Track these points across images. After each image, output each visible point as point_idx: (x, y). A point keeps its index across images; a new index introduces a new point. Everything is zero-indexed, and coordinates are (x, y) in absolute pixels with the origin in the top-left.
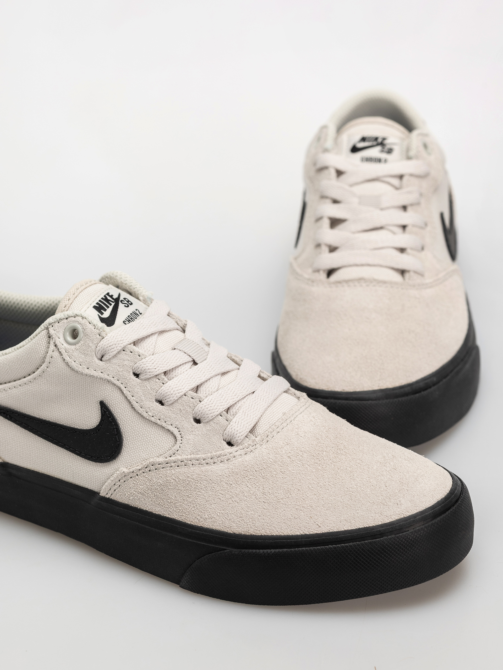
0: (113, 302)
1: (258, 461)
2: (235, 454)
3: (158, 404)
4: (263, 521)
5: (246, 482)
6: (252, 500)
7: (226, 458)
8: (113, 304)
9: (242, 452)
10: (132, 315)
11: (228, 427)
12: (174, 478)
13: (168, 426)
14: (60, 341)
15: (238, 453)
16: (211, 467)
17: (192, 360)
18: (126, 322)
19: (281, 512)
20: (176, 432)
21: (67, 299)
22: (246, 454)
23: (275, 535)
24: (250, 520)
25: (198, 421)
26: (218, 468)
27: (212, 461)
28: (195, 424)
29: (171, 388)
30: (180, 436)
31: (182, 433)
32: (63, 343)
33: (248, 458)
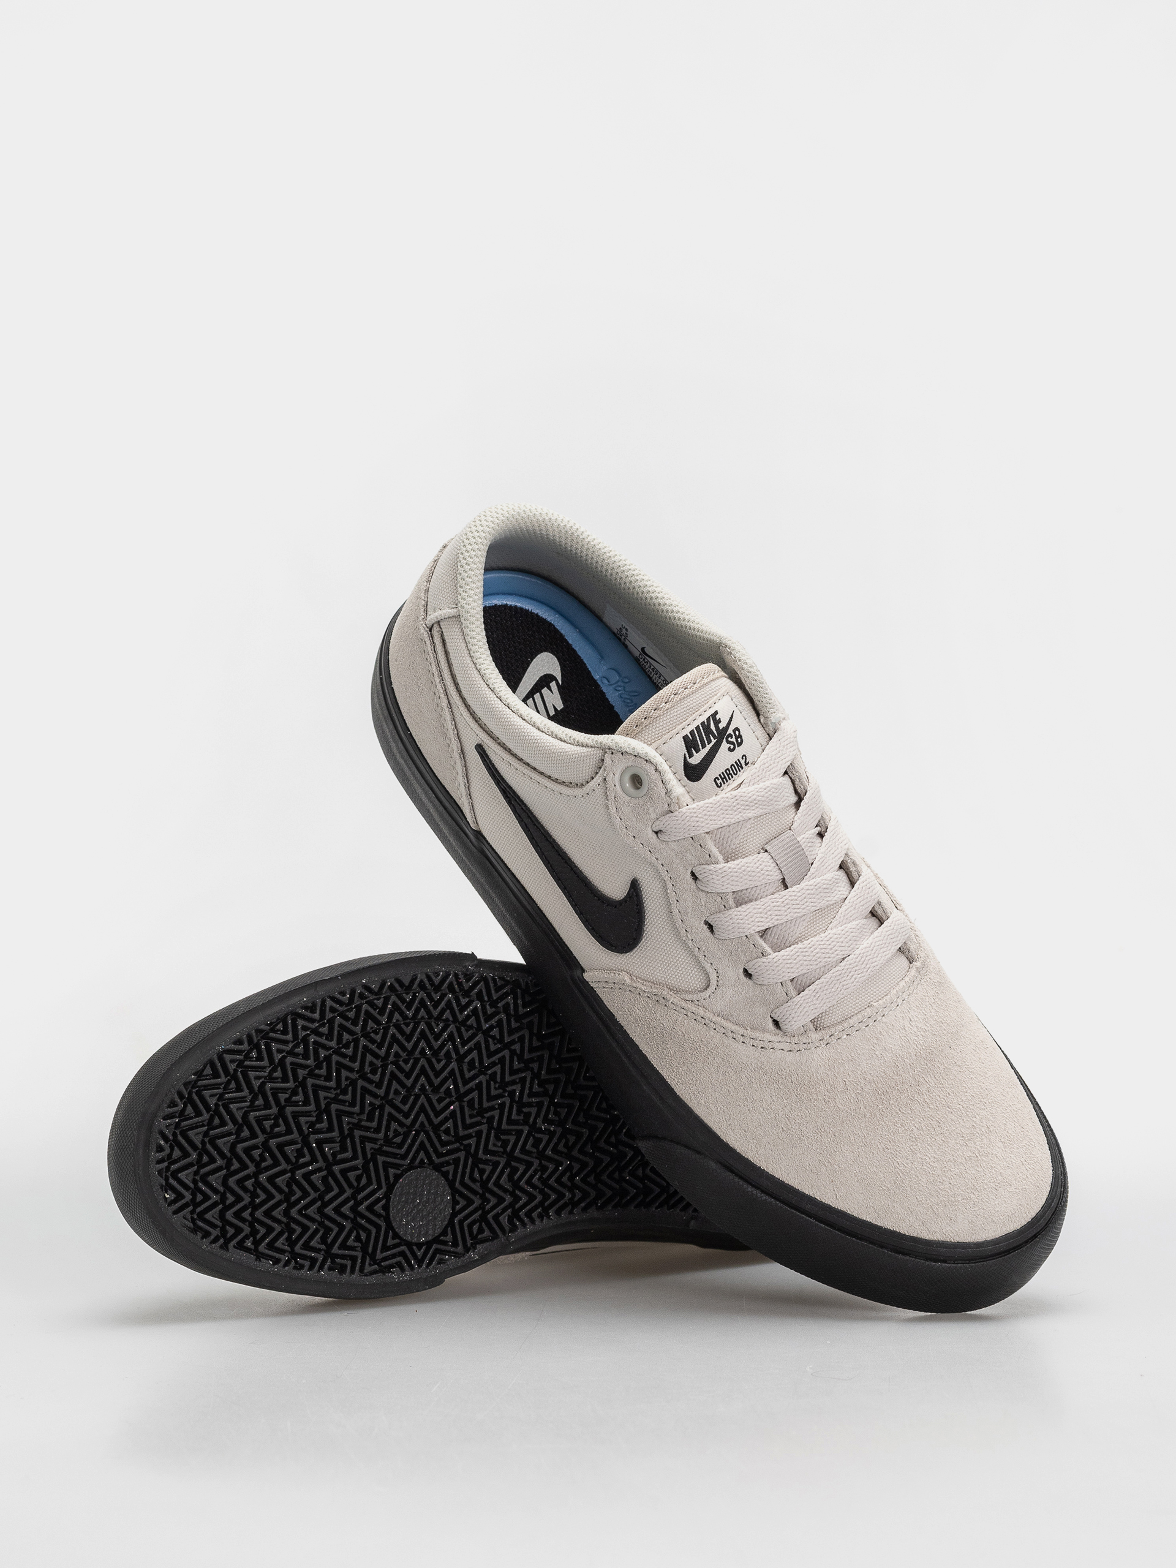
0: (715, 737)
1: (802, 1069)
2: (776, 1045)
3: (706, 927)
4: (770, 1152)
5: (772, 1090)
6: (769, 1117)
7: (762, 1044)
8: (714, 741)
9: (787, 1047)
10: (733, 767)
11: (783, 1007)
12: (683, 1030)
13: (706, 963)
14: (614, 779)
15: (782, 1046)
16: (737, 1044)
17: (782, 877)
18: (719, 780)
19: (798, 1153)
20: (713, 977)
21: (654, 708)
22: (790, 1051)
23: (777, 1177)
24: (755, 1141)
25: (747, 974)
26: (744, 1052)
27: (742, 1039)
28: (742, 976)
29: (731, 921)
30: (715, 983)
31: (721, 982)
32: (617, 784)
33: (789, 1057)
